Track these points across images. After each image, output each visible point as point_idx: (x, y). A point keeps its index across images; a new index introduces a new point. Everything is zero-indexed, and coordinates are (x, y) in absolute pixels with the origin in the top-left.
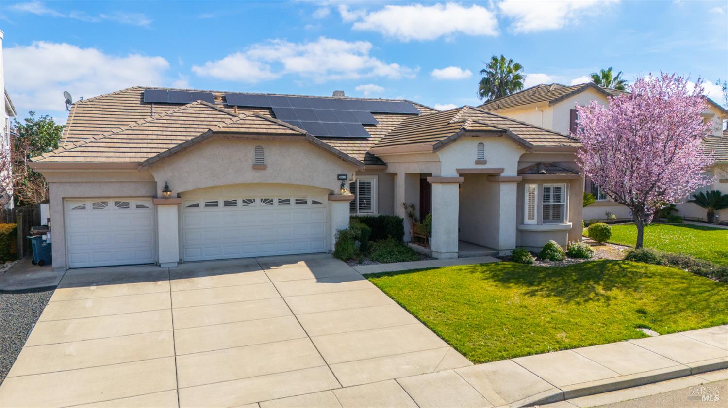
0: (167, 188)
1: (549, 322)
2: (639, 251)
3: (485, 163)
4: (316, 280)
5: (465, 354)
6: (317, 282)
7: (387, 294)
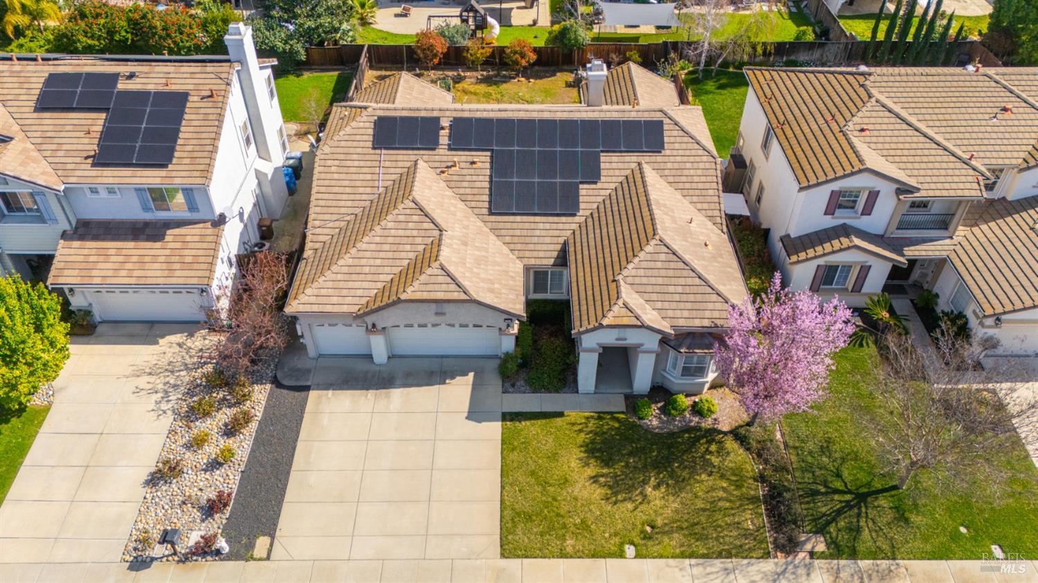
0: (374, 326)
1: (575, 525)
2: (742, 431)
3: (625, 339)
4: (466, 414)
5: (501, 546)
6: (467, 418)
7: (502, 453)
